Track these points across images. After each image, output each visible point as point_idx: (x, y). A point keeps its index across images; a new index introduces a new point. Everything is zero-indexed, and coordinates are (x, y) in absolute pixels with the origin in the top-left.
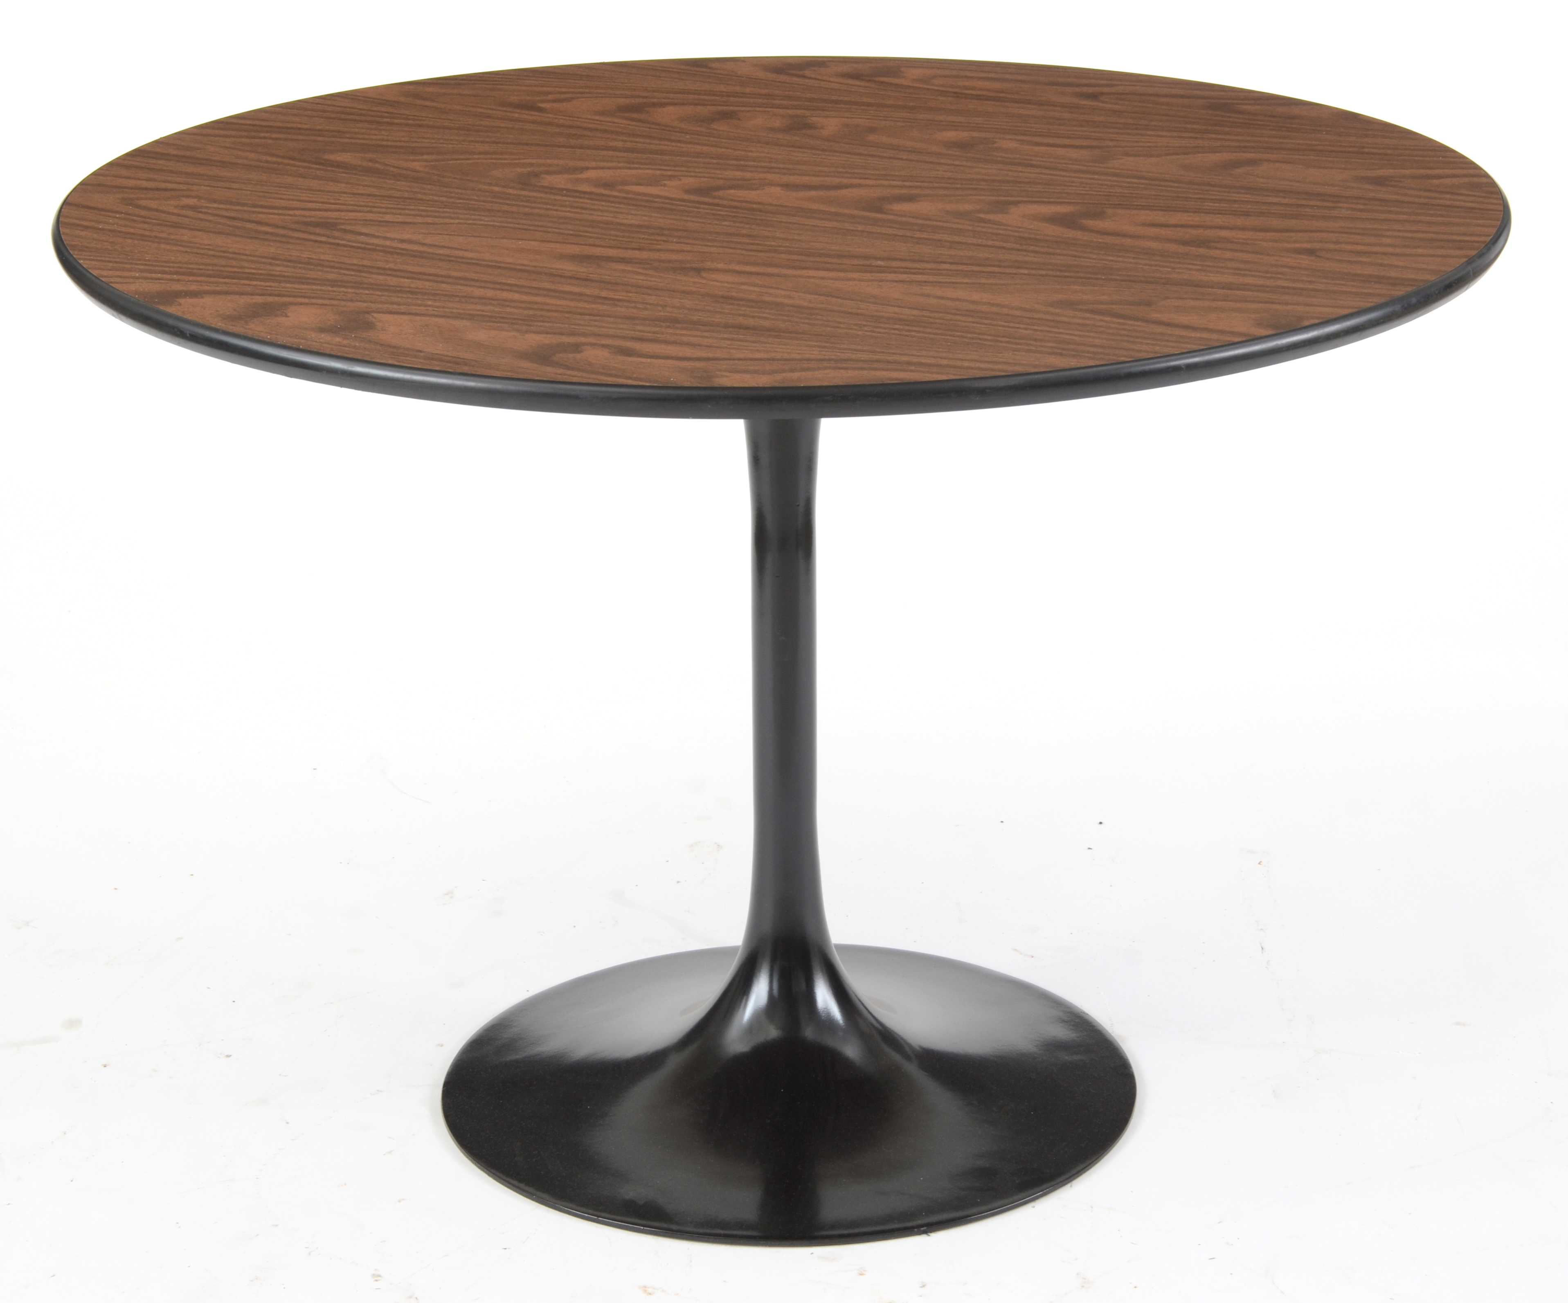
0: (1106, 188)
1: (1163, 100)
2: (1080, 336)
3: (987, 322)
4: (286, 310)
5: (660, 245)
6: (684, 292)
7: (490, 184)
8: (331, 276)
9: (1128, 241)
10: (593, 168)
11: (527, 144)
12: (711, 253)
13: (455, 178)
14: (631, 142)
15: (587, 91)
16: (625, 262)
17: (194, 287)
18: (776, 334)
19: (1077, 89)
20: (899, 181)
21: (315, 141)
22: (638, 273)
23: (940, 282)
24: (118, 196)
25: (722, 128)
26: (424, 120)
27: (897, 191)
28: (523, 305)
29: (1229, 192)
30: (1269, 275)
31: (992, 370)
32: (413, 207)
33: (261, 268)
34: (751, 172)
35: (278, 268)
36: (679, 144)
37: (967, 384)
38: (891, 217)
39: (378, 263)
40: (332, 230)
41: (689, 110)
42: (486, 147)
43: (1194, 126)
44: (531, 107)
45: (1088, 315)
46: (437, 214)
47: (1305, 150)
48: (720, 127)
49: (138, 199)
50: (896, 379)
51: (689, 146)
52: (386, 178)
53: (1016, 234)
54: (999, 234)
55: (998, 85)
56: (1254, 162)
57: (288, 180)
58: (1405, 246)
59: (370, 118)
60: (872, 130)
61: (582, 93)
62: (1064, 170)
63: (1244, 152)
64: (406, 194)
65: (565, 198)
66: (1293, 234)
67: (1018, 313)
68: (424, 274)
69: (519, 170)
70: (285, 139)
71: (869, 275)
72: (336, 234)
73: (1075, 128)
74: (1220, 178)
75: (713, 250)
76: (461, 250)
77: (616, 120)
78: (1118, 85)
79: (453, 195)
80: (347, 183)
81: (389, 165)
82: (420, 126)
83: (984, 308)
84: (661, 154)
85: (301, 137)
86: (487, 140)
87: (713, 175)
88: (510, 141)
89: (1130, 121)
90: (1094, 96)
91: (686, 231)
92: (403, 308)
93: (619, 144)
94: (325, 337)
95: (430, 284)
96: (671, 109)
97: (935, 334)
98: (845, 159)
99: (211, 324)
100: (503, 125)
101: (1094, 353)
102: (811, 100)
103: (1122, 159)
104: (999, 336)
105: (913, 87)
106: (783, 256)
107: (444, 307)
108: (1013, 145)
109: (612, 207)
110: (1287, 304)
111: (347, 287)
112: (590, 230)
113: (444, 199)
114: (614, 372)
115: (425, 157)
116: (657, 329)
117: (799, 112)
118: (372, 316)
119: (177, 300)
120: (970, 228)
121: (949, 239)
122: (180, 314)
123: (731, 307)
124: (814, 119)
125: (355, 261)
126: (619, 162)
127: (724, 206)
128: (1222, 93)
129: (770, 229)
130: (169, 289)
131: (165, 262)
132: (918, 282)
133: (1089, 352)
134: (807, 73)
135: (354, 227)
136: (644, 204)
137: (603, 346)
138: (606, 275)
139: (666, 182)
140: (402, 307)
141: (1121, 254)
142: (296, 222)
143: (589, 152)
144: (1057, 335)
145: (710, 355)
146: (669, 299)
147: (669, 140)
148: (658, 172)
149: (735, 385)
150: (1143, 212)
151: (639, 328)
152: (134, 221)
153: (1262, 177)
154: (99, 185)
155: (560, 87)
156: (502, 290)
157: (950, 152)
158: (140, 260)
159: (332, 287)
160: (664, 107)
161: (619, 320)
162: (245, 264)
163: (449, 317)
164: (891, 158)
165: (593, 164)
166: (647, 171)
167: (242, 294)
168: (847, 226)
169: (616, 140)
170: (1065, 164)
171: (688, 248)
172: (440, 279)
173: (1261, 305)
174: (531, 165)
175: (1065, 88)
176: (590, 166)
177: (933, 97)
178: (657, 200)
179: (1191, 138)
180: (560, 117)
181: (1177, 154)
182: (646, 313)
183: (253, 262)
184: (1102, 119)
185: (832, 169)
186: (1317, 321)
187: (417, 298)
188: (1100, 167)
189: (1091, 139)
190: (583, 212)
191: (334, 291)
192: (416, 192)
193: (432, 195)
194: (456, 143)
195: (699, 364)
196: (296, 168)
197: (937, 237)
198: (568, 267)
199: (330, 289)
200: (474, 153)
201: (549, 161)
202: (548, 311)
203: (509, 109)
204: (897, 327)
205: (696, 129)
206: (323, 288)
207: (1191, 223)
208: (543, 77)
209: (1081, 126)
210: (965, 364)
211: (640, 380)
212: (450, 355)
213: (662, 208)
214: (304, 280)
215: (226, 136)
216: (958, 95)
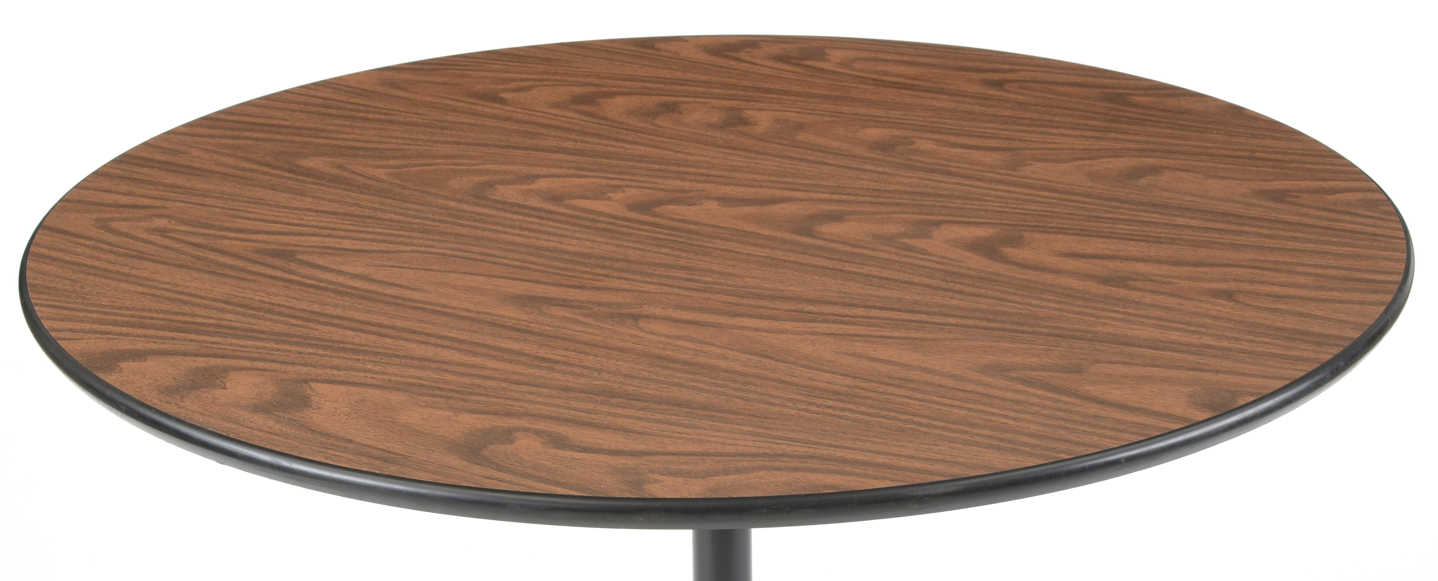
0: (1021, 204)
1: (1062, 89)
2: (1015, 419)
3: (920, 396)
4: (225, 377)
5: (600, 281)
6: (621, 350)
7: (447, 198)
8: (279, 328)
9: (1049, 277)
10: (545, 176)
11: (486, 145)
12: (649, 292)
13: (415, 190)
14: (581, 141)
15: (546, 77)
16: (567, 306)
17: (140, 345)
18: (710, 413)
19: (984, 76)
20: (827, 193)
21: (292, 142)
22: (577, 322)
23: (871, 336)
24: (95, 216)
25: (665, 125)
26: (395, 115)
27: (825, 207)
28: (461, 369)
29: (1137, 210)
30: (1193, 328)
31: (930, 473)
32: (370, 230)
33: (213, 315)
34: (690, 180)
35: (228, 316)
36: (625, 145)
37: (904, 492)
38: (821, 243)
39: (328, 307)
40: (290, 261)
41: (635, 101)
42: (448, 150)
43: (1095, 123)
44: (494, 98)
45: (1021, 387)
46: (392, 239)
47: (1200, 154)
48: (664, 122)
49: (112, 220)
50: (832, 487)
51: (634, 147)
52: (350, 190)
53: (941, 267)
54: (924, 267)
55: (912, 71)
56: (1155, 170)
57: (260, 193)
58: (1320, 288)
59: (346, 113)
60: (801, 126)
61: (541, 80)
62: (980, 180)
63: (1145, 157)
64: (367, 211)
65: (515, 217)
66: (1206, 269)
67: (950, 383)
68: (369, 323)
69: (476, 179)
70: (265, 140)
71: (801, 324)
72: (293, 266)
73: (985, 125)
74: (1127, 191)
75: (651, 288)
76: (409, 288)
77: (569, 114)
78: (1020, 71)
79: (411, 212)
80: (314, 197)
81: (356, 173)
82: (390, 122)
83: (915, 375)
84: (608, 158)
85: (280, 137)
86: (450, 139)
87: (655, 186)
88: (470, 141)
89: (1035, 116)
90: (999, 84)
91: (627, 261)
92: (342, 375)
93: (570, 145)
94: (258, 419)
95: (372, 338)
96: (619, 100)
97: (870, 415)
98: (776, 164)
99: (146, 400)
100: (466, 121)
101: (1032, 446)
102: (746, 88)
103: (1033, 165)
104: (934, 419)
105: (837, 72)
106: (718, 297)
107: (383, 373)
108: (930, 146)
109: (559, 228)
110: (1217, 372)
111: (290, 343)
112: (534, 259)
113: (401, 218)
114: (544, 474)
115: (391, 162)
116: (592, 406)
117: (735, 103)
118: (310, 386)
119: (120, 364)
120: (896, 258)
121: (877, 274)
122: (117, 386)
123: (666, 372)
124: (749, 113)
125: (305, 306)
126: (569, 168)
127: (664, 227)
128: (1115, 81)
129: (706, 259)
130: (115, 347)
131: (120, 308)
132: (849, 335)
133: (1025, 445)
134: (742, 55)
135: (311, 257)
136: (589, 224)
137: (537, 432)
138: (546, 325)
139: (611, 195)
140: (342, 373)
141: (1043, 296)
142: (257, 251)
143: (542, 155)
144: (992, 418)
145: (643, 447)
146: (604, 360)
147: (616, 139)
148: (604, 181)
149: (667, 496)
150: (1059, 236)
151: (574, 404)
152: (102, 250)
153: (1166, 190)
154: (79, 201)
155: (522, 73)
156: (443, 347)
157: (873, 155)
158: (94, 305)
159: (277, 344)
160: (614, 98)
161: (554, 392)
162: (197, 311)
163: (386, 388)
164: (819, 163)
165: (544, 171)
166: (594, 180)
167: (185, 354)
168: (779, 254)
169: (567, 139)
170: (980, 171)
171: (626, 285)
172: (384, 331)
173: (1191, 373)
174: (487, 172)
175: (972, 74)
176: (542, 173)
177: (854, 85)
178: (601, 218)
179: (1093, 137)
180: (519, 110)
181: (1083, 159)
182: (582, 380)
183: (206, 307)
184: (1008, 113)
185: (765, 178)
186: (1252, 399)
187: (358, 360)
188: (1012, 175)
189: (1000, 138)
190: (531, 235)
191: (278, 350)
192: (376, 209)
193: (391, 212)
194: (421, 143)
195: (632, 462)
196: (268, 177)
197: (865, 270)
198: (510, 313)
199: (274, 346)
200: (436, 157)
201: (504, 167)
202: (485, 378)
203: (474, 101)
204: (830, 403)
205: (642, 125)
206: (268, 345)
207: (1107, 252)
208: (508, 61)
209: (990, 122)
210: (903, 463)
211: (570, 487)
212: (380, 447)
213: (605, 230)
214: (251, 334)
215: (211, 136)
216: (878, 83)
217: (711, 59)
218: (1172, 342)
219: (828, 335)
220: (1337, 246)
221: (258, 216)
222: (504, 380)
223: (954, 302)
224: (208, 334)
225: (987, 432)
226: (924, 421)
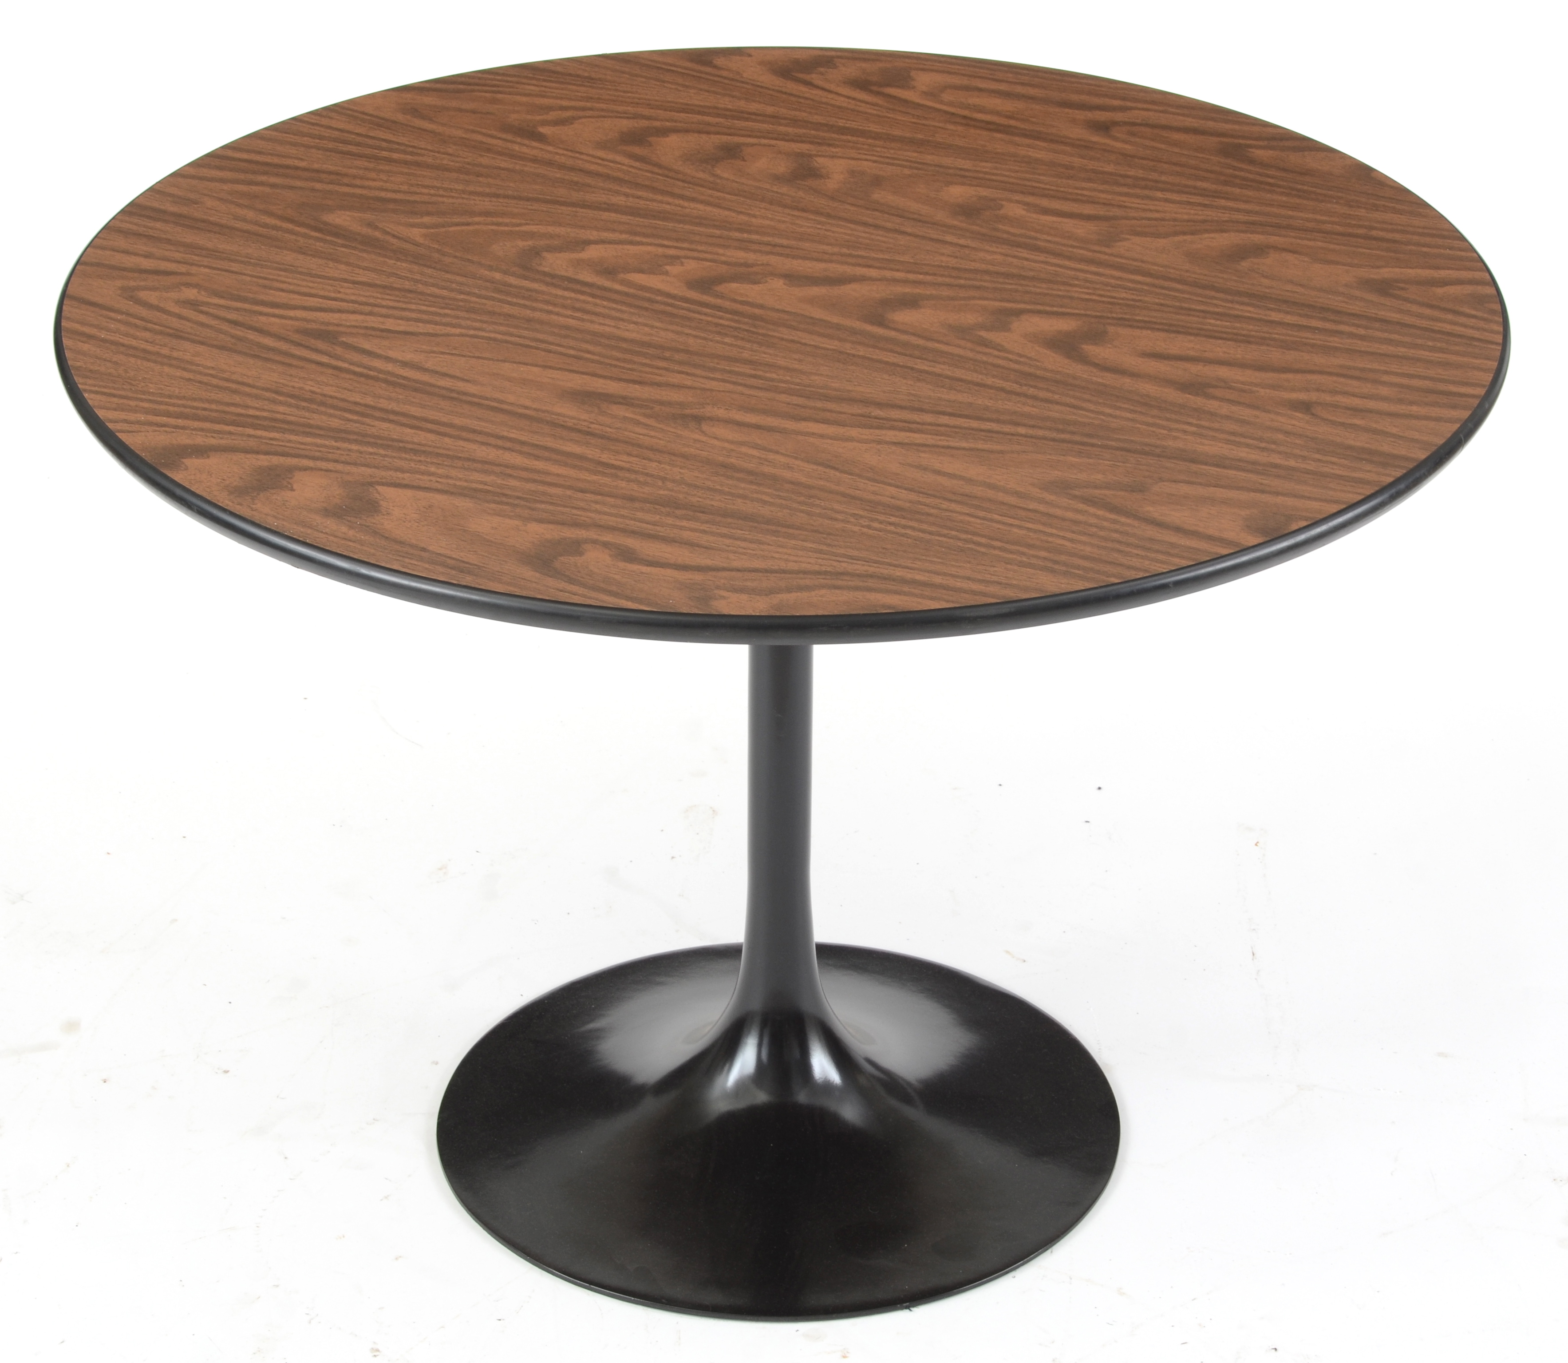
0: (1109, 291)
1: (1176, 136)
2: (1071, 540)
3: (982, 514)
4: (291, 478)
5: (661, 376)
6: (684, 456)
7: (490, 268)
8: (335, 423)
9: (1127, 382)
10: (596, 242)
11: (528, 199)
12: (711, 390)
13: (456, 257)
14: (633, 196)
15: (589, 105)
16: (626, 405)
17: (199, 440)
18: (773, 528)
19: (1090, 115)
20: (902, 271)
21: (313, 190)
22: (638, 423)
23: (938, 446)
24: (119, 283)
25: (725, 175)
26: (423, 155)
27: (900, 289)
28: (524, 474)
29: (1232, 302)
30: (1263, 445)
31: (985, 595)
32: (413, 307)
33: (265, 407)
34: (755, 251)
35: (281, 409)
36: (681, 202)
37: (958, 613)
38: (893, 334)
39: (382, 400)
40: (334, 344)
41: (691, 141)
42: (486, 204)
43: (1205, 185)
44: (531, 134)
45: (1081, 506)
46: (437, 319)
47: (1312, 231)
48: (724, 172)
49: (138, 288)
50: (889, 607)
51: (692, 205)
52: (385, 256)
53: (1017, 367)
54: (999, 366)
55: (1009, 106)
56: (1260, 250)
57: (289, 257)
58: (1401, 401)
59: (368, 151)
60: (877, 181)
61: (584, 109)
62: (1069, 258)
63: (1252, 232)
64: (407, 283)
65: (566, 294)
66: (1290, 376)
67: (1012, 500)
68: (426, 420)
69: (521, 244)
70: (284, 187)
71: (867, 431)
72: (339, 350)
73: (1084, 185)
74: (1225, 276)
75: (714, 384)
76: (463, 380)
77: (619, 158)
78: (1131, 109)
79: (454, 285)
80: (348, 264)
81: (388, 233)
82: (418, 164)
83: (978, 491)
84: (664, 219)
85: (299, 183)
86: (487, 190)
87: (716, 257)
88: (510, 193)
89: (1140, 173)
90: (1104, 128)
91: (687, 352)
92: (407, 478)
93: (619, 200)
94: (331, 524)
95: (432, 437)
96: (673, 140)
97: (930, 533)
98: (849, 232)
99: (218, 501)
100: (503, 165)
101: (1084, 569)
102: (818, 126)
103: (1128, 239)
104: (992, 539)
105: (923, 105)
106: (783, 397)
107: (447, 477)
108: (1017, 211)
109: (614, 309)
110: (1277, 494)
111: (349, 441)
112: (590, 348)
113: (445, 293)
114: (614, 588)
115: (426, 220)
116: (657, 518)
117: (804, 147)
118: (376, 489)
119: (184, 460)
120: (970, 355)
121: (949, 373)
122: (186, 484)
123: (730, 482)
124: (820, 160)
125: (357, 398)
126: (621, 232)
127: (727, 311)
128: (1237, 127)
129: (771, 351)
130: (175, 442)
131: (170, 397)
132: (916, 445)
133: (1078, 567)
134: (815, 78)
135: (355, 340)
136: (646, 305)
137: (605, 545)
138: (607, 426)
139: (668, 268)
140: (407, 475)
141: (1118, 404)
142: (298, 331)
143: (590, 213)
144: (1050, 539)
145: (709, 562)
146: (668, 467)
147: (672, 195)
148: (660, 250)
149: (732, 613)
150: (1145, 332)
151: (640, 515)
152: (136, 326)
153: (1266, 277)
154: (98, 265)
155: (561, 98)
156: (504, 448)
157: (956, 223)
158: (144, 393)
159: (336, 442)
160: (668, 136)
161: (619, 502)
162: (250, 402)
163: (452, 493)
164: (896, 231)
165: (593, 235)
166: (650, 248)
167: (246, 451)
168: (848, 347)
169: (618, 193)
170: (1072, 246)
171: (688, 381)
172: (443, 429)
173: (1252, 494)
174: (532, 235)
175: (1077, 111)
176: (592, 238)
177: (941, 125)
178: (659, 298)
179: (1200, 204)
180: (561, 151)
181: (1184, 233)
182: (647, 489)
183: (257, 397)
184: (1110, 168)
185: (836, 250)
186: (1305, 524)
187: (420, 461)
188: (1105, 254)
189: (1098, 203)
190: (585, 317)
191: (338, 449)
192: (417, 281)
193: (433, 285)
194: (456, 195)
195: (698, 577)
196: (294, 237)
197: (938, 369)
198: (569, 411)
199: (334, 443)
200: (472, 214)
201: (551, 229)
202: (550, 484)
203: (509, 137)
204: (893, 519)
205: (701, 175)
206: (327, 443)
207: (1192, 353)
208: (544, 80)
209: (1090, 180)
210: (959, 584)
211: (640, 601)
212: (454, 556)
213: (663, 312)
214: (308, 429)
215: (222, 181)
216: (968, 122)
217: (777, 82)
218: (1239, 460)
219: (895, 443)
220: (1430, 351)
221: (291, 287)
222: (570, 488)
223: (1027, 409)
224: (265, 428)
225: (1043, 554)
226: (983, 540)
